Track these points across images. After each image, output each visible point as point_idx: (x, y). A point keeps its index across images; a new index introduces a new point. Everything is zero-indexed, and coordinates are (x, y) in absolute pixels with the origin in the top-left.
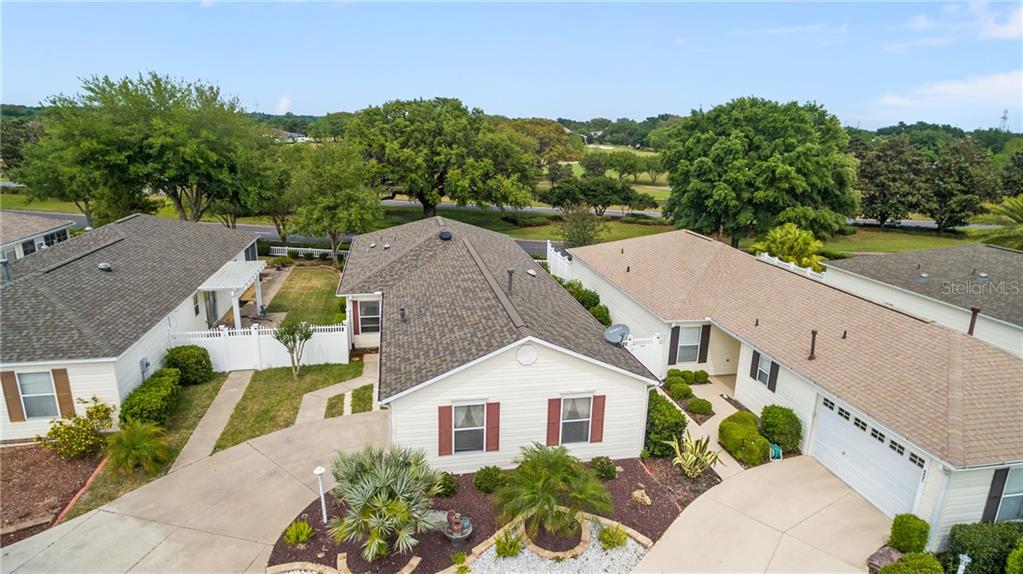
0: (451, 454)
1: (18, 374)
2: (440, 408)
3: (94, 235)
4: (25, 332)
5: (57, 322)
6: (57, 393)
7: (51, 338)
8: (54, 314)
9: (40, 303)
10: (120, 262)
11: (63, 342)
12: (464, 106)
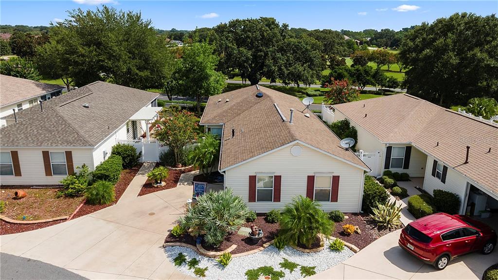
0: (255, 201)
1: (51, 153)
2: (250, 176)
3: (79, 91)
4: (53, 133)
5: (67, 129)
6: (67, 163)
7: (65, 137)
8: (66, 125)
9: (59, 120)
10: (92, 104)
11: (70, 138)
12: (277, 22)
